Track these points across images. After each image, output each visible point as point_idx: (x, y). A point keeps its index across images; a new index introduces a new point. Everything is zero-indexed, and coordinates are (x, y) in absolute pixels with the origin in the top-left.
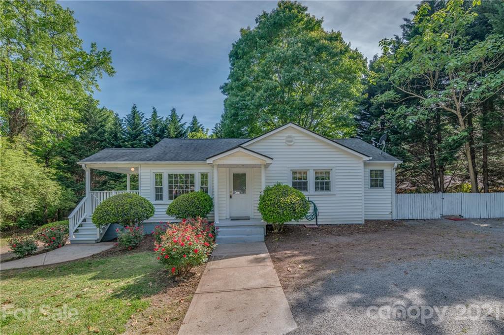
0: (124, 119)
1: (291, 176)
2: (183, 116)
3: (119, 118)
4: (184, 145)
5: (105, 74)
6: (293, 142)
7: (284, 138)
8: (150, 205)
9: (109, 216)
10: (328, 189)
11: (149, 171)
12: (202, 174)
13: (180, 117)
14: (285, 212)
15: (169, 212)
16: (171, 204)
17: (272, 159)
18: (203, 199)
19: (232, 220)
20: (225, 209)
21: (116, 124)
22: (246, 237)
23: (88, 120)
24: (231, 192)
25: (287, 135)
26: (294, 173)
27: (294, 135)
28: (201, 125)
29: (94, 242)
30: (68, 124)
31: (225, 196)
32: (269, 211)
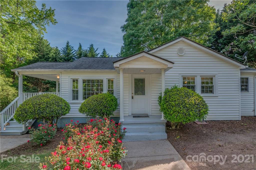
0: (61, 50)
1: (181, 80)
2: (97, 49)
3: (58, 50)
4: (96, 61)
5: (50, 23)
6: (184, 53)
7: (176, 50)
8: (66, 104)
9: (27, 114)
10: (211, 92)
11: (68, 77)
12: (109, 80)
13: (96, 50)
14: (191, 113)
15: (81, 110)
16: (83, 103)
17: (173, 63)
18: (110, 99)
19: (134, 117)
20: (128, 107)
21: (56, 53)
22: (150, 134)
23: (39, 51)
24: (132, 93)
25: (179, 47)
26: (184, 78)
27: (184, 47)
28: (108, 54)
29: (20, 134)
30: (25, 52)
31: (128, 97)
32: (174, 112)
